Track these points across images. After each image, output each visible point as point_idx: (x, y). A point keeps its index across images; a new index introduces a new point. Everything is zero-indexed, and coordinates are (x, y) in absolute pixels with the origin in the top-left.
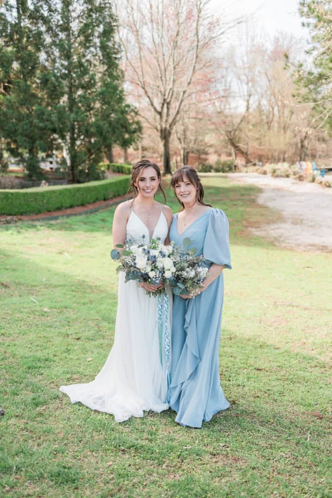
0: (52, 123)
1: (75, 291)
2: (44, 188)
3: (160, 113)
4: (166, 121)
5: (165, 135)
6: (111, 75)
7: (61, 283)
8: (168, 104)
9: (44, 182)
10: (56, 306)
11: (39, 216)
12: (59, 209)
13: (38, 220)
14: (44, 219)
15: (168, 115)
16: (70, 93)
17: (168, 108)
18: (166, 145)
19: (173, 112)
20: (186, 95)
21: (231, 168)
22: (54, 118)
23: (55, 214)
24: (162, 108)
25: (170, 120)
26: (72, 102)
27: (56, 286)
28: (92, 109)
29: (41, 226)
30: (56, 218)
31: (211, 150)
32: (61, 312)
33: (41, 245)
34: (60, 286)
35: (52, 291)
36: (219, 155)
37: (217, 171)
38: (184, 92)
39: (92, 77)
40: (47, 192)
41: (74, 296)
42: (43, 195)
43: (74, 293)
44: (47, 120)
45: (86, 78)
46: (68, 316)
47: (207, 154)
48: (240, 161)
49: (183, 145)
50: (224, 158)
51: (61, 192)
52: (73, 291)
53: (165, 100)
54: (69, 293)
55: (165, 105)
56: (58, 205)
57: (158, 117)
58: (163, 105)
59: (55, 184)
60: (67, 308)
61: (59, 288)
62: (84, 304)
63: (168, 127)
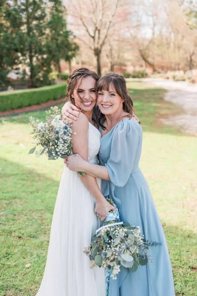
0: (15, 45)
1: (25, 180)
2: (10, 92)
3: (93, 37)
4: (98, 43)
5: (97, 53)
6: (57, 10)
7: (14, 173)
8: (99, 31)
9: (10, 87)
10: (6, 197)
11: (5, 114)
12: (20, 107)
13: (4, 116)
14: (8, 116)
15: (99, 38)
16: (28, 23)
17: (99, 34)
18: (98, 60)
19: (102, 36)
20: (111, 24)
21: (143, 75)
22: (16, 41)
23: (16, 111)
24: (95, 33)
25: (101, 42)
26: (30, 29)
27: (9, 176)
28: (44, 34)
29: (5, 121)
30: (17, 115)
31: (128, 63)
32: (9, 204)
33: (3, 137)
34: (13, 175)
35: (5, 180)
36: (134, 67)
37: (134, 77)
38: (110, 22)
39: (43, 12)
40: (11, 95)
41: (24, 185)
42: (7, 97)
43: (24, 182)
44: (11, 43)
45: (39, 13)
46: (15, 208)
47: (125, 66)
48: (149, 71)
49: (110, 60)
50: (138, 69)
51: (22, 95)
52: (23, 180)
53: (96, 28)
54: (20, 182)
55: (97, 32)
56: (20, 105)
57: (92, 40)
58: (95, 31)
59: (18, 89)
60: (15, 198)
61: (11, 177)
62: (31, 193)
63: (99, 47)
